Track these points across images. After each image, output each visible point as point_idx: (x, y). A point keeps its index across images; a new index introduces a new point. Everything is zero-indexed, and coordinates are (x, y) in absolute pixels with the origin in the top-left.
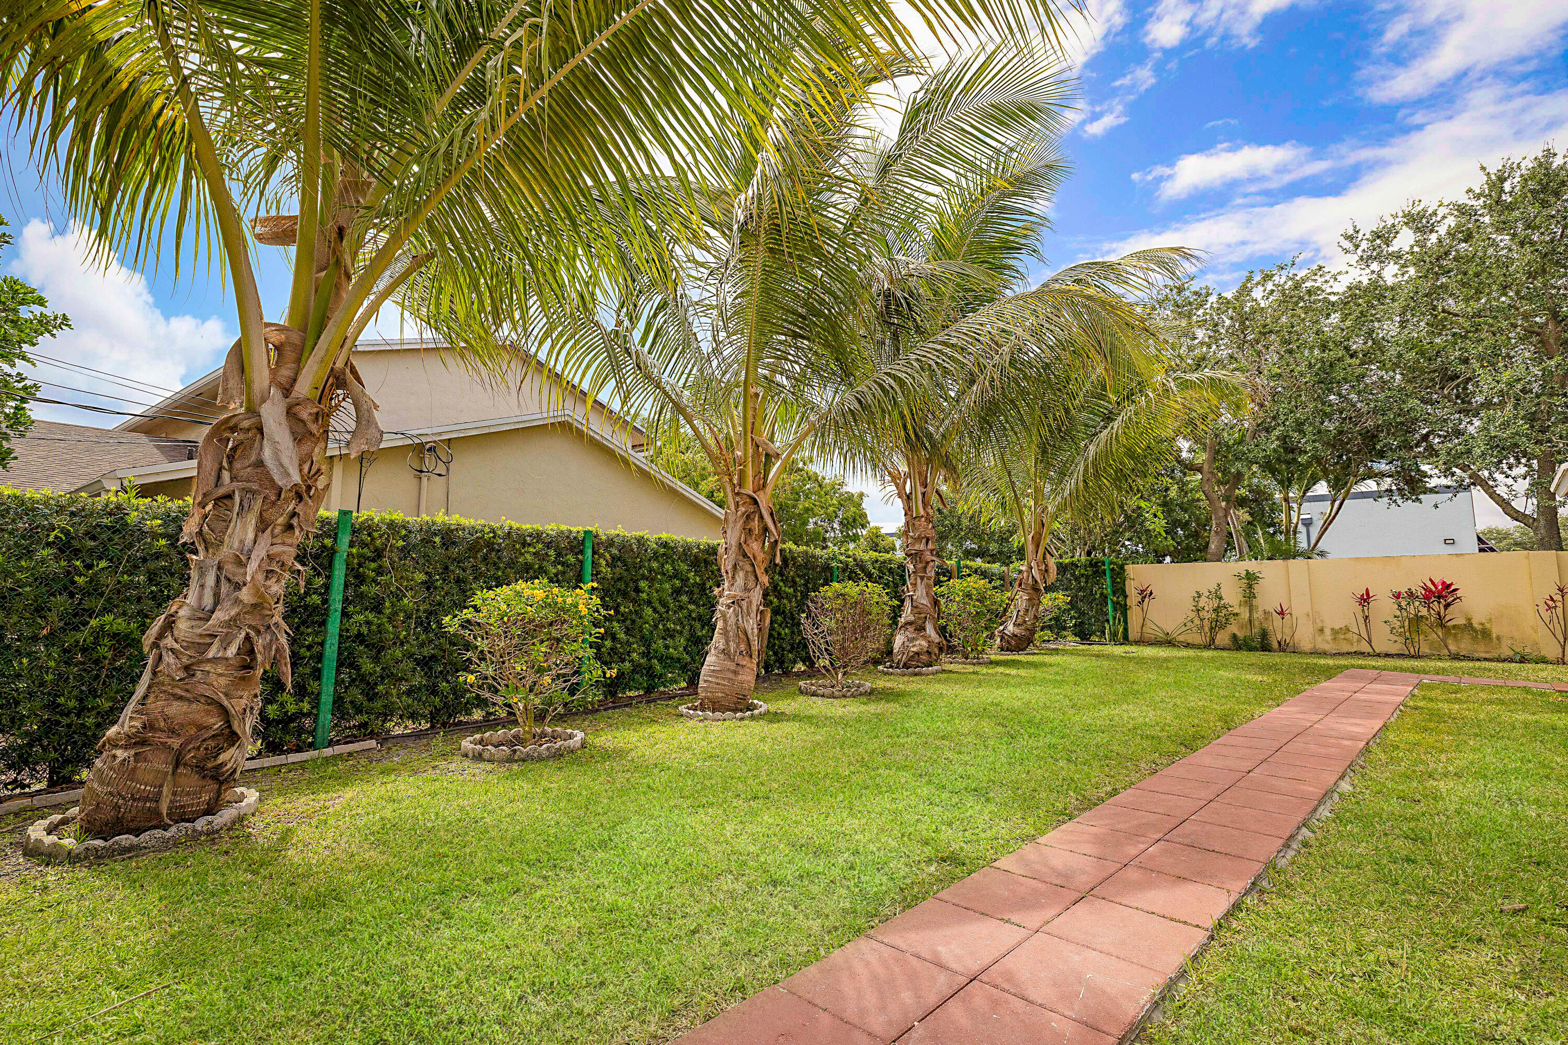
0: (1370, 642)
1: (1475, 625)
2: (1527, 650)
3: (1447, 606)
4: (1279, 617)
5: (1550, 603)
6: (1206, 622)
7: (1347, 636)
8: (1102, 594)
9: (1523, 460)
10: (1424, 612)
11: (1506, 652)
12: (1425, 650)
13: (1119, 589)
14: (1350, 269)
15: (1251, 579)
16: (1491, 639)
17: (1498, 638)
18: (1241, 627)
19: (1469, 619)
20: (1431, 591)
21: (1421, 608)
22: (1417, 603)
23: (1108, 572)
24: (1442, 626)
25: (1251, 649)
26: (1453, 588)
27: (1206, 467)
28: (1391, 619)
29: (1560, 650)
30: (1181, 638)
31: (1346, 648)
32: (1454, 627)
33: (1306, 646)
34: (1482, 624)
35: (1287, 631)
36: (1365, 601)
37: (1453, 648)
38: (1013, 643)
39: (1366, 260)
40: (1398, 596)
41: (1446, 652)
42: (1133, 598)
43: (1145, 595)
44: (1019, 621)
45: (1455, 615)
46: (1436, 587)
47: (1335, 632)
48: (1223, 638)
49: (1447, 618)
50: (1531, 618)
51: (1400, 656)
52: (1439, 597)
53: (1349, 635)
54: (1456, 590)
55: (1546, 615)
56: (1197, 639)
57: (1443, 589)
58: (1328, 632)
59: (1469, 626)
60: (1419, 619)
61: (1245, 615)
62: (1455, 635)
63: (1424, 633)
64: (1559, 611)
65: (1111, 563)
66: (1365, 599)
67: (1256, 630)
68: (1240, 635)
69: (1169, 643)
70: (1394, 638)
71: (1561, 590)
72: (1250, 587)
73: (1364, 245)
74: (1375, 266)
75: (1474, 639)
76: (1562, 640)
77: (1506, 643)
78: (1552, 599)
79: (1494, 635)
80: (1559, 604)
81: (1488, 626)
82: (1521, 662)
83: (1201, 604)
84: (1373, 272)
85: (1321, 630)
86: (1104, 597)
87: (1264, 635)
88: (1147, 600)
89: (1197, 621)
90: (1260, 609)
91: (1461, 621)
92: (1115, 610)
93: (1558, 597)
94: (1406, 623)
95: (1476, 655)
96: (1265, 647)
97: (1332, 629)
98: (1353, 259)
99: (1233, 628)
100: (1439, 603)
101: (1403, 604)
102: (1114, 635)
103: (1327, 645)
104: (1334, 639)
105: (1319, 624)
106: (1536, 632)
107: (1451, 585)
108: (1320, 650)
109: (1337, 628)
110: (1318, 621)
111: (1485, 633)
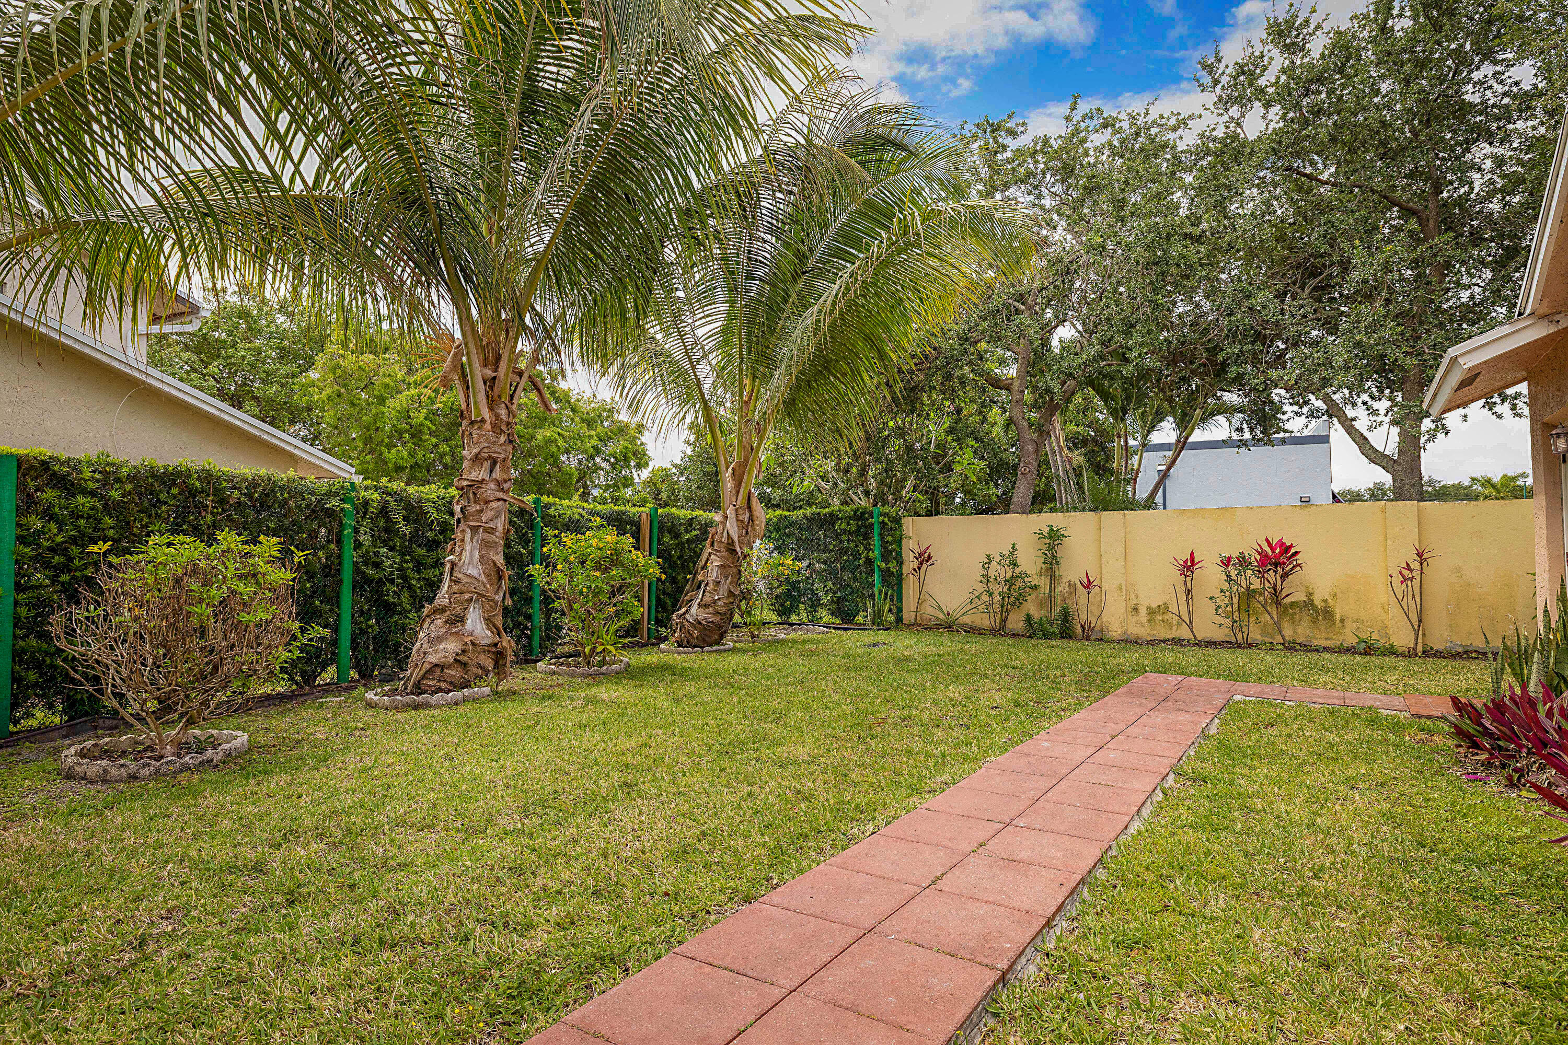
0: (1191, 626)
1: (1317, 603)
2: (1374, 636)
3: (1284, 576)
4: (1085, 591)
5: (1406, 573)
6: (997, 598)
7: (1166, 617)
8: (867, 558)
9: (1387, 392)
10: (1256, 584)
11: (1350, 640)
12: (1256, 635)
13: (892, 553)
14: (1204, 113)
15: (1054, 538)
16: (1334, 622)
17: (1342, 620)
18: (1040, 605)
19: (1310, 595)
20: (1267, 556)
21: (1254, 579)
22: (1249, 572)
23: (876, 526)
24: (1278, 603)
25: (1047, 636)
26: (1293, 550)
27: (1016, 384)
28: (1217, 594)
29: (1413, 637)
30: (967, 620)
31: (1164, 633)
32: (1292, 604)
33: (1116, 631)
34: (1325, 601)
35: (1095, 610)
36: (1188, 569)
37: (1288, 633)
38: (696, 633)
39: (1224, 103)
40: (1226, 562)
41: (1279, 639)
42: (910, 563)
43: (924, 558)
44: (707, 599)
45: (1295, 592)
46: (1273, 549)
47: (1152, 612)
48: (1016, 622)
49: (1284, 593)
50: (1382, 594)
51: (1225, 644)
52: (1276, 565)
53: (1168, 616)
54: (1296, 553)
55: (1399, 588)
56: (983, 620)
57: (1281, 554)
58: (1143, 611)
59: (1309, 604)
60: (1249, 593)
61: (1045, 589)
62: (1292, 616)
63: (1256, 612)
64: (1416, 583)
65: (882, 514)
66: (1189, 566)
67: (1057, 609)
68: (1036, 615)
69: (950, 627)
70: (1219, 620)
71: (1420, 555)
72: (1052, 547)
73: (1225, 80)
74: (1234, 111)
75: (1314, 620)
76: (1416, 624)
77: (1351, 626)
78: (1408, 568)
79: (1338, 616)
80: (1417, 574)
81: (1331, 603)
82: (1366, 654)
83: (991, 573)
84: (1232, 118)
85: (1136, 609)
86: (869, 562)
87: (1066, 615)
88: (924, 566)
89: (985, 597)
90: (1065, 580)
91: (1300, 597)
92: (884, 581)
93: (1415, 565)
94: (1236, 600)
95: (1315, 643)
96: (1066, 633)
97: (1149, 608)
98: (1210, 98)
99: (1031, 607)
100: (1276, 572)
101: (1233, 574)
102: (878, 615)
103: (1141, 631)
104: (1150, 621)
105: (1134, 601)
106: (1386, 611)
107: (1291, 546)
108: (1132, 637)
109: (1154, 605)
110: (1132, 596)
111: (1328, 613)
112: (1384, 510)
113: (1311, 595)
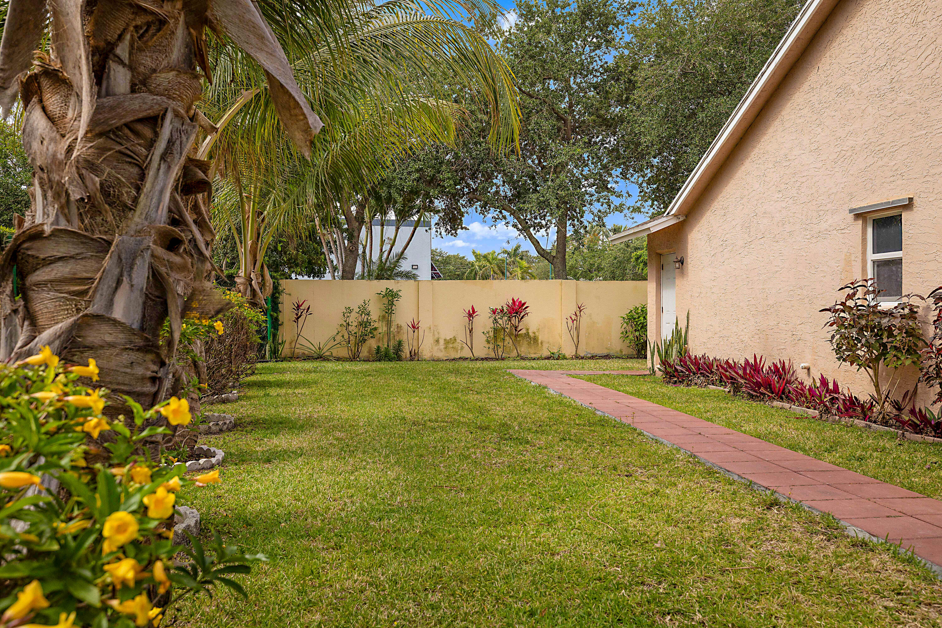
0: (472, 349)
1: (531, 334)
3: (520, 320)
4: (412, 331)
5: (573, 316)
6: (353, 337)
7: (455, 345)
11: (546, 353)
12: (505, 353)
16: (538, 344)
17: (542, 343)
18: (379, 341)
20: (512, 308)
21: (507, 321)
22: (504, 318)
24: (515, 334)
25: (387, 359)
26: (525, 306)
28: (488, 330)
29: (574, 350)
30: (332, 352)
31: (454, 355)
32: (521, 335)
33: (426, 354)
34: (534, 333)
35: (416, 342)
36: (471, 316)
37: (519, 351)
40: (494, 312)
43: (302, 310)
45: (523, 327)
46: (516, 305)
47: (447, 342)
48: (367, 350)
49: (517, 328)
50: (563, 329)
51: (489, 359)
52: (516, 313)
54: (527, 307)
55: (570, 325)
56: (344, 352)
57: (520, 307)
58: (442, 342)
59: (528, 335)
60: (501, 330)
61: (384, 329)
62: (521, 341)
64: (577, 321)
66: (471, 314)
67: (391, 343)
68: (382, 347)
69: (321, 358)
70: (488, 345)
71: (580, 308)
72: (391, 303)
75: (529, 343)
76: (576, 343)
77: (545, 346)
79: (540, 341)
80: (578, 317)
81: (537, 334)
83: (351, 319)
85: (437, 341)
87: (398, 346)
88: (304, 315)
90: (396, 324)
91: (526, 331)
92: (273, 326)
93: (577, 313)
95: (529, 356)
96: (399, 357)
97: (445, 340)
99: (373, 343)
100: (515, 317)
101: (497, 318)
102: (274, 352)
103: (441, 355)
104: (446, 348)
105: (437, 336)
106: (561, 337)
107: (525, 304)
108: (435, 358)
109: (448, 338)
110: (436, 333)
111: (535, 339)
112: (561, 284)
113: (528, 330)
